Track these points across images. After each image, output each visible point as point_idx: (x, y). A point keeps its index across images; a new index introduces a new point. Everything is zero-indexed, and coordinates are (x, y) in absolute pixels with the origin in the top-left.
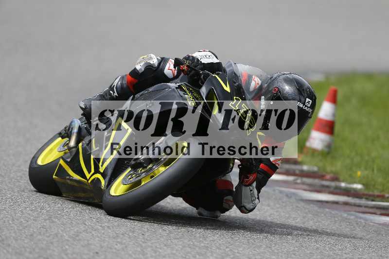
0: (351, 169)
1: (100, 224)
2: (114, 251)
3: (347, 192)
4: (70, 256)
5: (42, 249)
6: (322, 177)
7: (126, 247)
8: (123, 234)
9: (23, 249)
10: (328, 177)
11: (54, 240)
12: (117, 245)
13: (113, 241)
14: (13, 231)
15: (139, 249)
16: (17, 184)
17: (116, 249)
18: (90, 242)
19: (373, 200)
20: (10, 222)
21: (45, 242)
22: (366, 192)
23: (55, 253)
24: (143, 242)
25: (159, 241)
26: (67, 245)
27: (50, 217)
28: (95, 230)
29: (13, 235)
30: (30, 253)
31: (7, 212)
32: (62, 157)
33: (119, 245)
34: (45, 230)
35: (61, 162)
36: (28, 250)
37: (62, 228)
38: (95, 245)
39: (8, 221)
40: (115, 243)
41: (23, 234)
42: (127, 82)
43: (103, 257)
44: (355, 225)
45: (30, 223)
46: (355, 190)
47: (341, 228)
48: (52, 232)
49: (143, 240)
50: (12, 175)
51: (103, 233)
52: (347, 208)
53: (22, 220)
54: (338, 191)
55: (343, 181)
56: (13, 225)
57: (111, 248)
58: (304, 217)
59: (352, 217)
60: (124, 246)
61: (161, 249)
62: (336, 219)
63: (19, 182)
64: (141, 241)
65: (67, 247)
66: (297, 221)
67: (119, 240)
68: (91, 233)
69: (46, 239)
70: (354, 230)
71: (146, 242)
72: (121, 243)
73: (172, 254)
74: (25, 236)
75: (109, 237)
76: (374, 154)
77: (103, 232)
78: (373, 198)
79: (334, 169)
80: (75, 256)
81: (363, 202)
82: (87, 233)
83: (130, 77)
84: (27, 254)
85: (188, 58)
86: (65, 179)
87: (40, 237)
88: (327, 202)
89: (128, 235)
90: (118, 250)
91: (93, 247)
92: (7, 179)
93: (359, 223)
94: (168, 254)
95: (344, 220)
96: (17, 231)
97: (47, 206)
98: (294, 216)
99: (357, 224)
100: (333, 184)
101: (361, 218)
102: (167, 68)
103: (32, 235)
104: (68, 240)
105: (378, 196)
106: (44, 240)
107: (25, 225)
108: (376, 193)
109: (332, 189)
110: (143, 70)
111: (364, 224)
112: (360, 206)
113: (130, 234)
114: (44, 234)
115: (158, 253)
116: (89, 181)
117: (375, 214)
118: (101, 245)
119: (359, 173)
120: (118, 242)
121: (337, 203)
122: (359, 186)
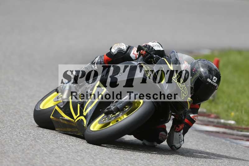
0: (227, 111)
1: (67, 144)
2: (76, 161)
3: (225, 126)
4: (47, 164)
5: (30, 159)
6: (209, 116)
7: (83, 158)
8: (81, 150)
9: (18, 159)
10: (213, 116)
11: (38, 153)
12: (77, 157)
13: (76, 155)
14: (11, 147)
15: (91, 160)
16: (14, 117)
17: (77, 160)
18: (60, 155)
19: (241, 131)
20: (10, 141)
21: (31, 155)
22: (237, 126)
23: (38, 162)
24: (94, 155)
25: (104, 155)
26: (46, 156)
27: (35, 139)
28: (64, 147)
29: (11, 149)
30: (22, 161)
31: (8, 135)
32: (57, 105)
33: (79, 157)
34: (32, 147)
35: (57, 108)
36: (21, 159)
37: (43, 146)
38: (63, 157)
39: (8, 141)
40: (77, 156)
41: (18, 149)
42: (104, 60)
43: (69, 165)
44: (230, 147)
45: (22, 142)
46: (230, 124)
47: (220, 149)
48: (36, 148)
49: (94, 154)
50: (10, 111)
51: (69, 150)
52: (225, 135)
53: (17, 140)
54: (219, 125)
55: (223, 119)
56: (11, 143)
57: (74, 159)
58: (197, 141)
59: (228, 142)
60: (82, 158)
61: (106, 160)
62: (218, 143)
63: (15, 116)
64: (93, 155)
65: (46, 158)
66: (193, 144)
67: (79, 154)
68: (61, 149)
69: (32, 152)
70: (229, 150)
71: (96, 156)
72: (80, 156)
73: (113, 163)
74: (19, 150)
75: (73, 152)
76: (242, 102)
77: (68, 148)
78: (242, 129)
79: (216, 111)
80: (50, 163)
81: (235, 132)
82: (58, 149)
83: (107, 57)
84: (20, 162)
85: (146, 46)
86: (59, 118)
87: (28, 151)
88: (212, 132)
89: (85, 151)
90: (78, 161)
91: (62, 158)
92: (7, 114)
93: (233, 146)
94: (110, 164)
95: (223, 144)
96: (14, 147)
97: (33, 131)
98: (191, 140)
99: (231, 146)
100: (216, 120)
101: (234, 142)
102: (132, 52)
103: (23, 150)
104: (46, 153)
105: (245, 129)
106: (31, 153)
107: (19, 143)
108: (244, 126)
109: (215, 124)
110: (116, 53)
111: (236, 146)
112: (233, 135)
113: (86, 150)
114: (31, 149)
115: (104, 163)
116: (76, 121)
117: (243, 140)
118: (67, 157)
119: (233, 114)
120: (78, 155)
121: (218, 132)
122: (232, 122)
